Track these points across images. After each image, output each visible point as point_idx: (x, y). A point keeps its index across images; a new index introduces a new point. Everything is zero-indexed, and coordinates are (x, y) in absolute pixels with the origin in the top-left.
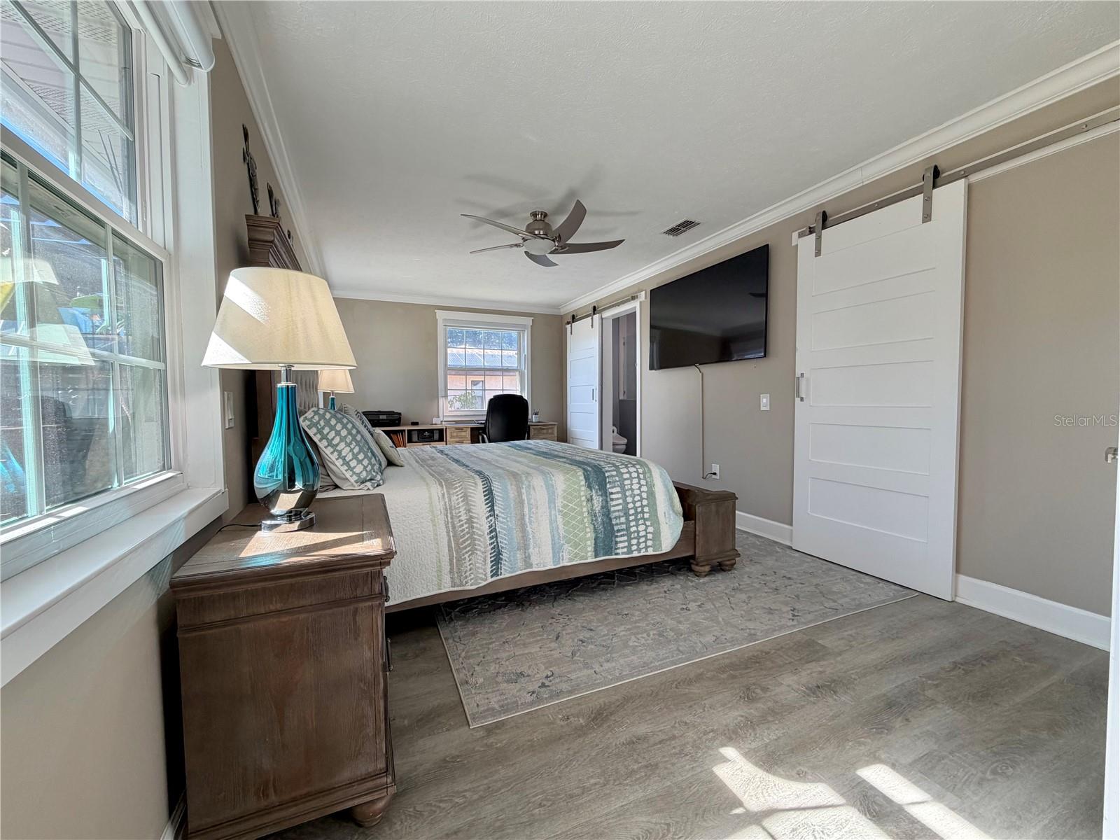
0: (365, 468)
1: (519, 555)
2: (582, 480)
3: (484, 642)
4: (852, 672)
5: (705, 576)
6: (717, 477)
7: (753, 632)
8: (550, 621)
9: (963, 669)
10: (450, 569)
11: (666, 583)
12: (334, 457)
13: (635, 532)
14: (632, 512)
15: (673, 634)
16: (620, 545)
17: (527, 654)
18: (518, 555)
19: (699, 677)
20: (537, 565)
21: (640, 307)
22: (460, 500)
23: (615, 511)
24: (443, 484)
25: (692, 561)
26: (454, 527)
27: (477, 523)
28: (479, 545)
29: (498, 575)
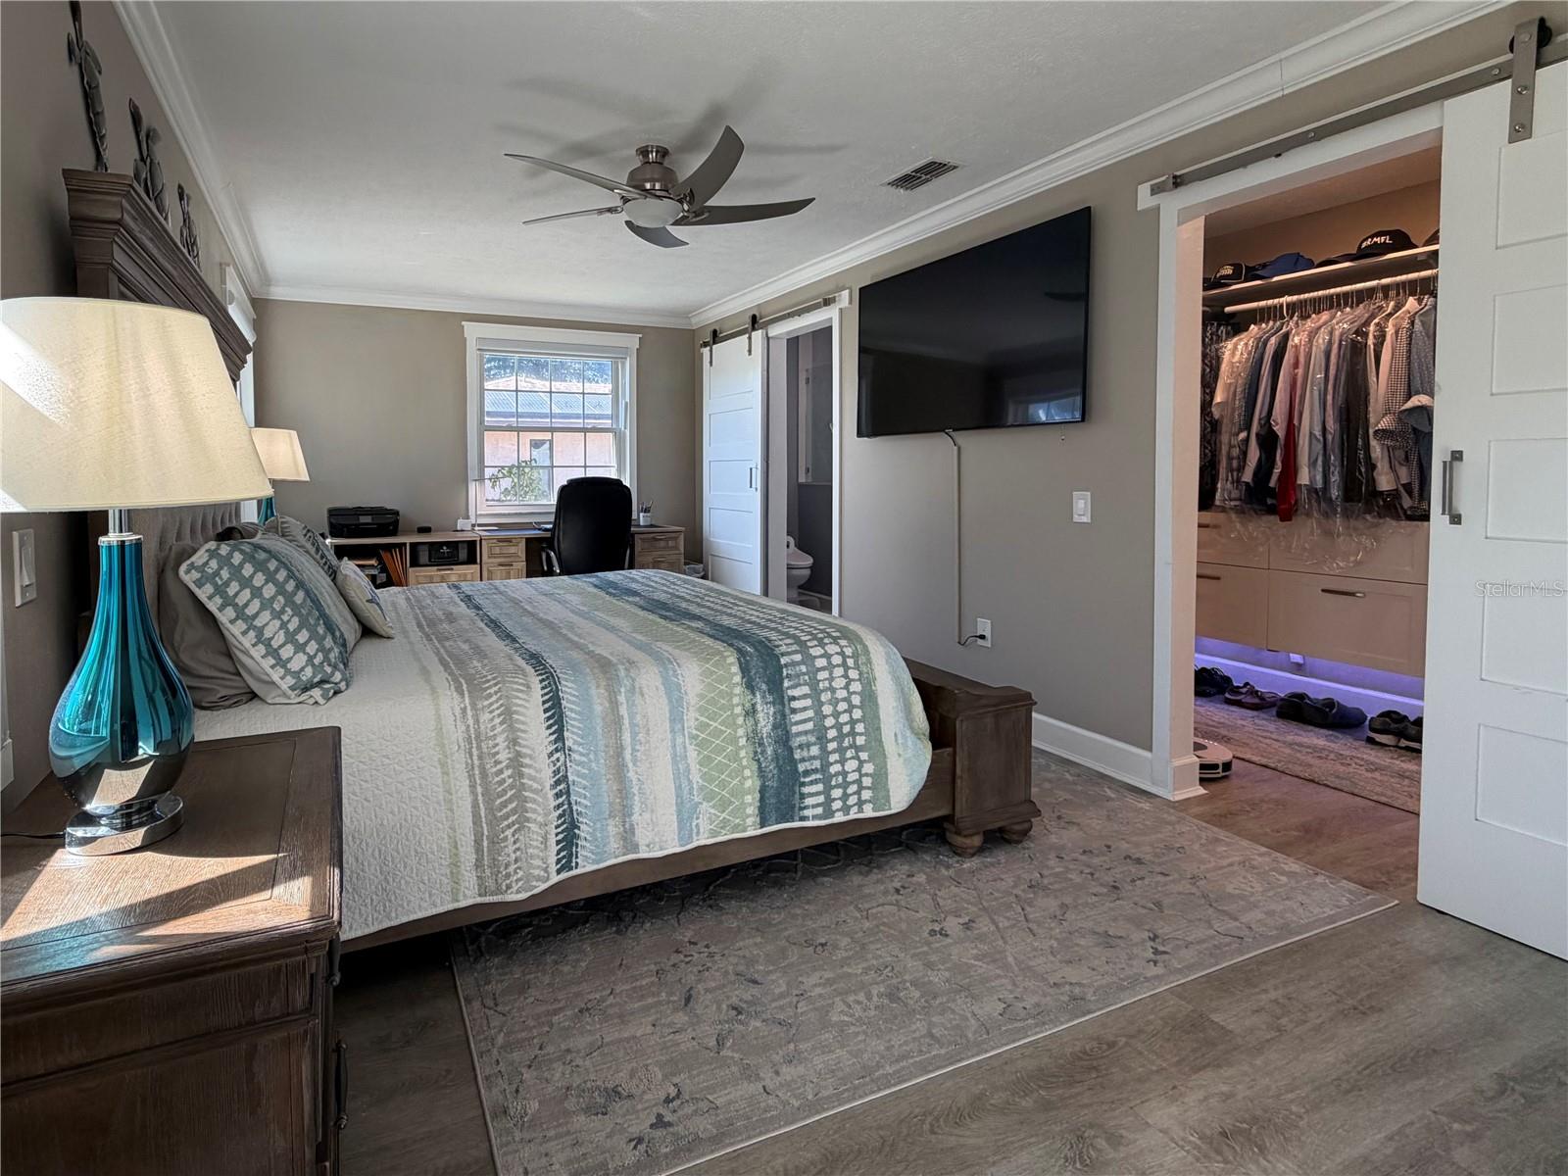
0: (311, 659)
1: (613, 828)
2: (735, 674)
3: (542, 1009)
4: (1290, 1096)
5: (973, 855)
6: (987, 643)
7: (1077, 990)
8: (675, 958)
9: (1522, 1095)
10: (477, 860)
11: (899, 871)
12: (247, 641)
13: (837, 774)
14: (832, 733)
15: (917, 994)
16: (809, 801)
17: (628, 1040)
18: (610, 828)
19: (977, 1106)
20: (648, 846)
21: (840, 319)
22: (497, 721)
23: (799, 734)
24: (465, 686)
25: (946, 825)
26: (484, 774)
27: (530, 766)
28: (534, 811)
29: (571, 869)
